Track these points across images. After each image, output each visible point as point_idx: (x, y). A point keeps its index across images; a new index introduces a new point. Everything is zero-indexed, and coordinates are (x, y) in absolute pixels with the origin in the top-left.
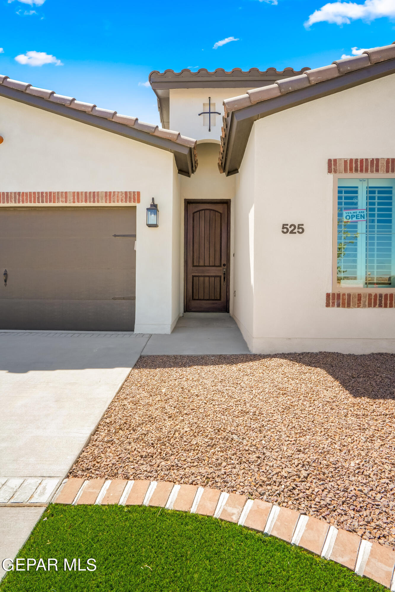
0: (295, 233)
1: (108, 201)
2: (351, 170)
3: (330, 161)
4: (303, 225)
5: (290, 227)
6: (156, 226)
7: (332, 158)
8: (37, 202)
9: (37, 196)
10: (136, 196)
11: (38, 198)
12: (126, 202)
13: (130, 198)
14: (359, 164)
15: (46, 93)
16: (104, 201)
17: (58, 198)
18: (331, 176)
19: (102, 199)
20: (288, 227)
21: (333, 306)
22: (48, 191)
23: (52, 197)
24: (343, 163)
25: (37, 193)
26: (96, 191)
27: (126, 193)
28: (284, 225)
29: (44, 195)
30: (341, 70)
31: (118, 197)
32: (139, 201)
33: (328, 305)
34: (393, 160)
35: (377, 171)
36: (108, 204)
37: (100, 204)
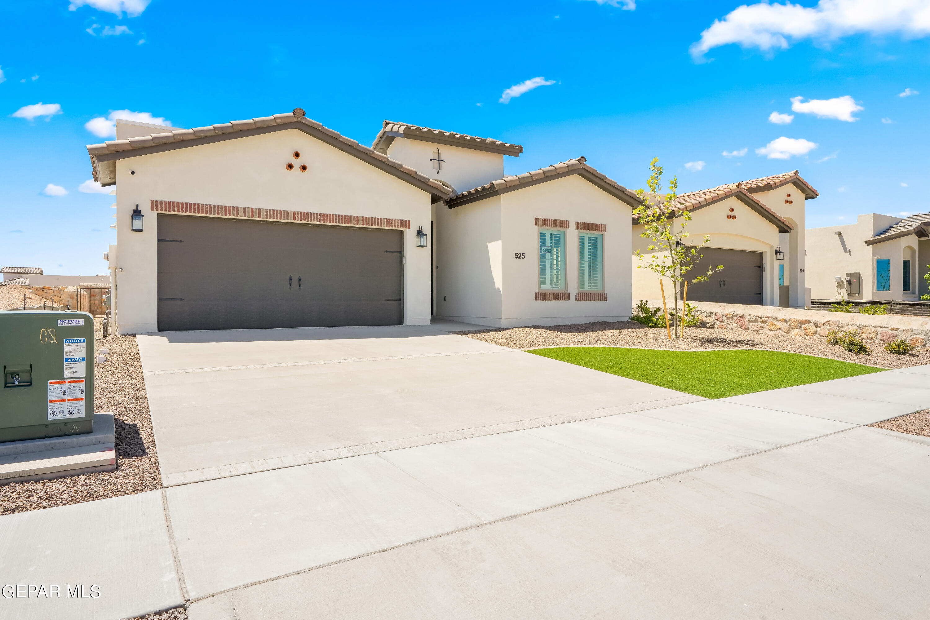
0: (521, 258)
1: (388, 226)
2: (547, 225)
3: (536, 218)
4: (524, 254)
5: (519, 255)
7: (537, 217)
8: (335, 222)
9: (335, 218)
10: (407, 224)
11: (336, 219)
12: (400, 227)
13: (403, 224)
14: (548, 221)
15: (355, 143)
16: (385, 226)
17: (351, 221)
18: (536, 227)
19: (384, 224)
20: (518, 254)
21: (538, 300)
22: (344, 214)
23: (347, 219)
24: (542, 220)
25: (335, 215)
26: (379, 217)
27: (401, 220)
28: (516, 253)
29: (341, 217)
30: (545, 175)
31: (395, 223)
32: (407, 228)
33: (536, 299)
34: (562, 221)
35: (556, 226)
36: (388, 228)
37: (382, 227)
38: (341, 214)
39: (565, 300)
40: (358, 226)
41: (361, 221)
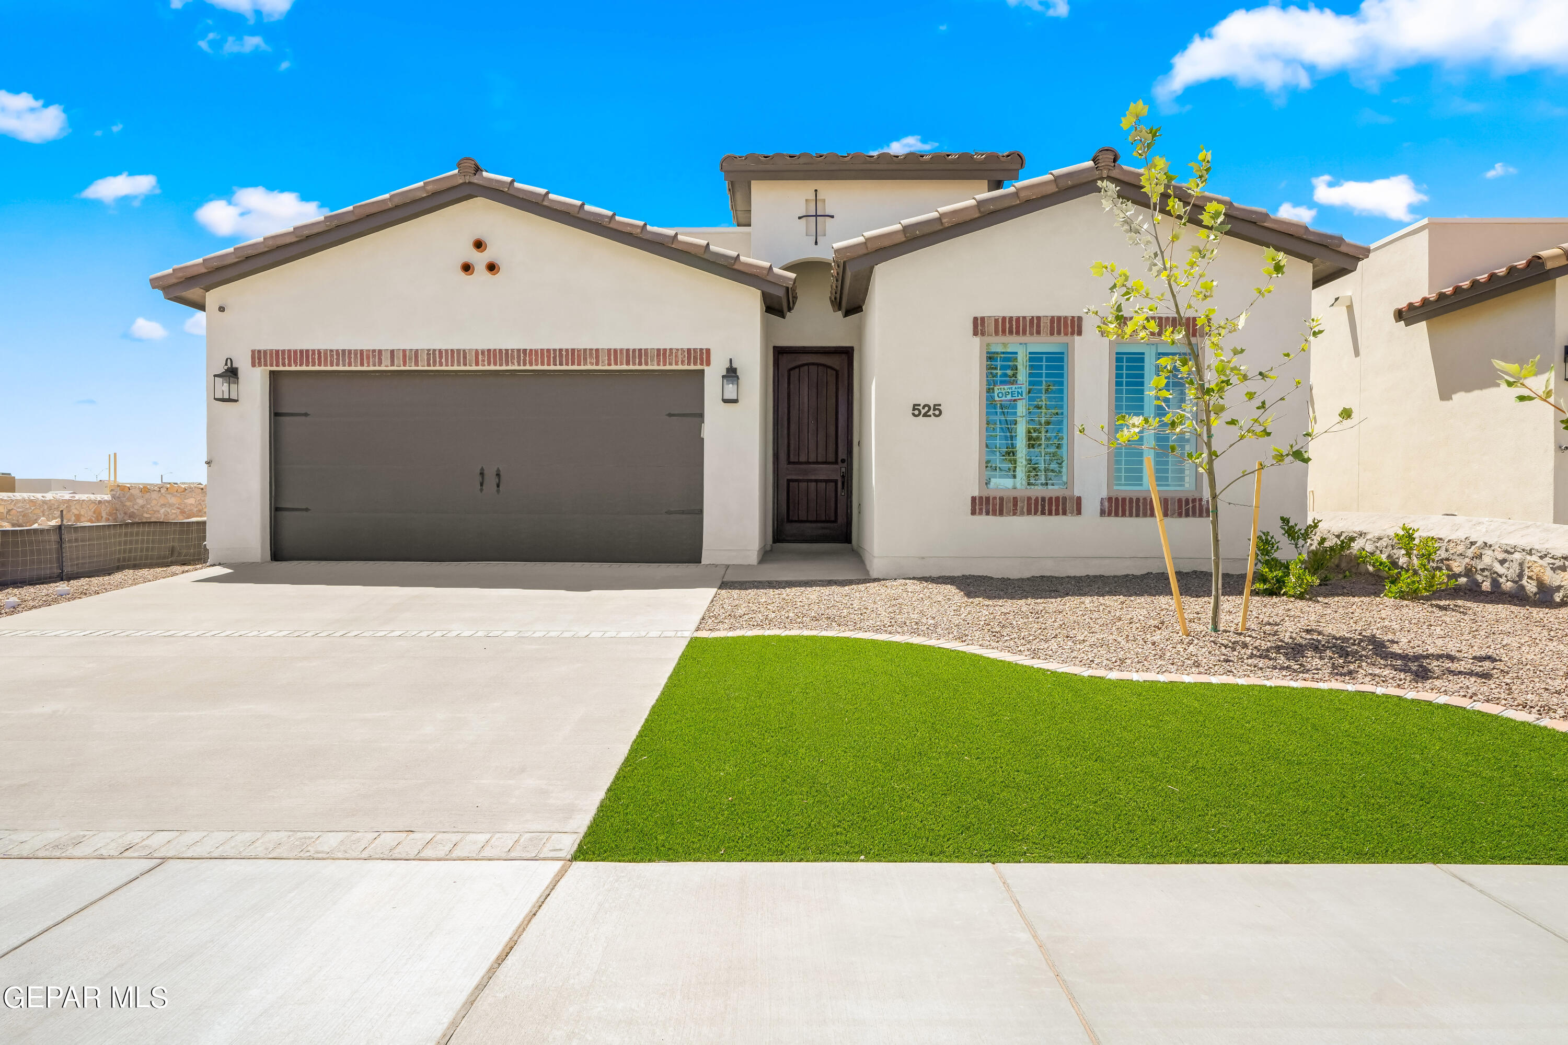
0: (930, 416)
1: (661, 363)
2: (1004, 332)
3: (975, 319)
4: (940, 405)
5: (923, 408)
6: (735, 401)
7: (979, 315)
8: (552, 364)
9: (552, 355)
10: (704, 356)
11: (555, 358)
12: (689, 364)
13: (695, 358)
14: (1014, 323)
16: (656, 364)
17: (585, 359)
18: (977, 340)
19: (652, 360)
20: (920, 408)
21: (981, 513)
22: (570, 347)
23: (576, 357)
24: (993, 322)
25: (552, 351)
26: (643, 347)
27: (689, 350)
28: (915, 405)
29: (564, 353)
30: (982, 210)
31: (676, 356)
32: (708, 364)
33: (973, 513)
34: (1059, 318)
35: (1038, 333)
36: (661, 367)
37: (650, 367)
38: (564, 347)
39: (1064, 513)
40: (599, 368)
41: (604, 358)
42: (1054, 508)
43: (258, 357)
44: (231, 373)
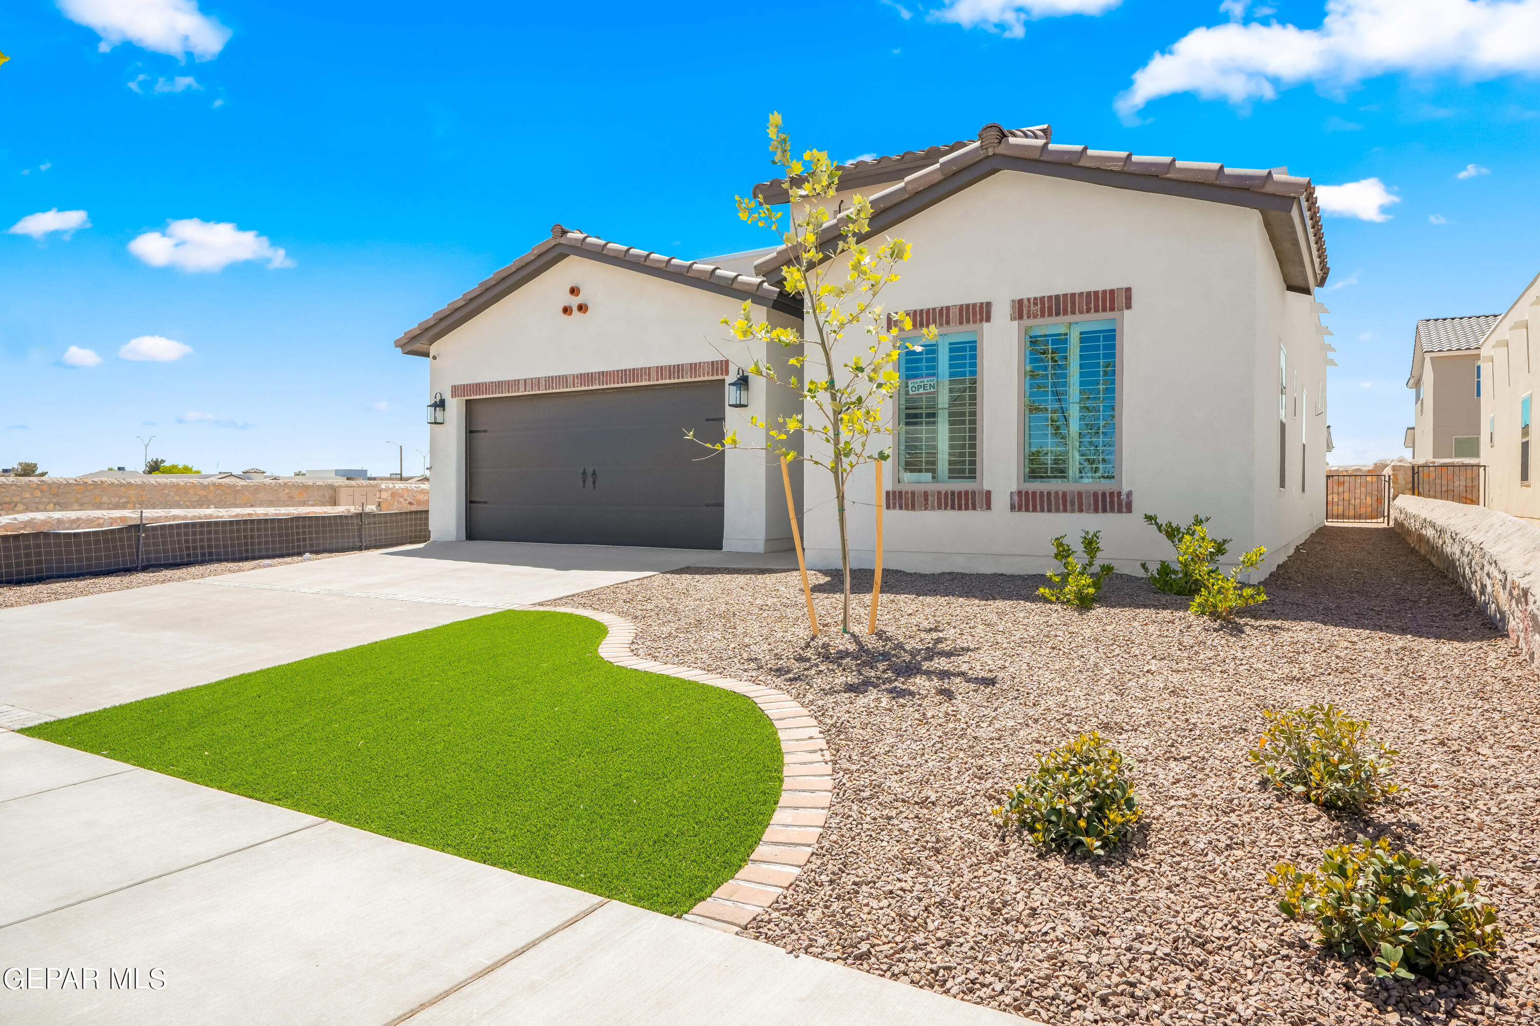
1: (693, 376)
2: (915, 326)
3: (889, 315)
6: (745, 406)
7: (892, 311)
8: (620, 382)
10: (724, 366)
11: (622, 377)
12: (713, 375)
13: (717, 369)
14: (924, 316)
15: (623, 250)
16: (689, 377)
17: (642, 376)
18: (891, 336)
19: (687, 374)
21: (894, 508)
23: (635, 375)
26: (681, 363)
27: (713, 362)
29: (628, 373)
31: (703, 369)
32: (727, 373)
33: (888, 507)
34: (968, 306)
35: (948, 323)
36: (693, 379)
37: (685, 380)
38: (628, 368)
39: (974, 508)
40: (651, 383)
41: (653, 374)
42: (963, 502)
43: (456, 391)
44: (440, 404)
